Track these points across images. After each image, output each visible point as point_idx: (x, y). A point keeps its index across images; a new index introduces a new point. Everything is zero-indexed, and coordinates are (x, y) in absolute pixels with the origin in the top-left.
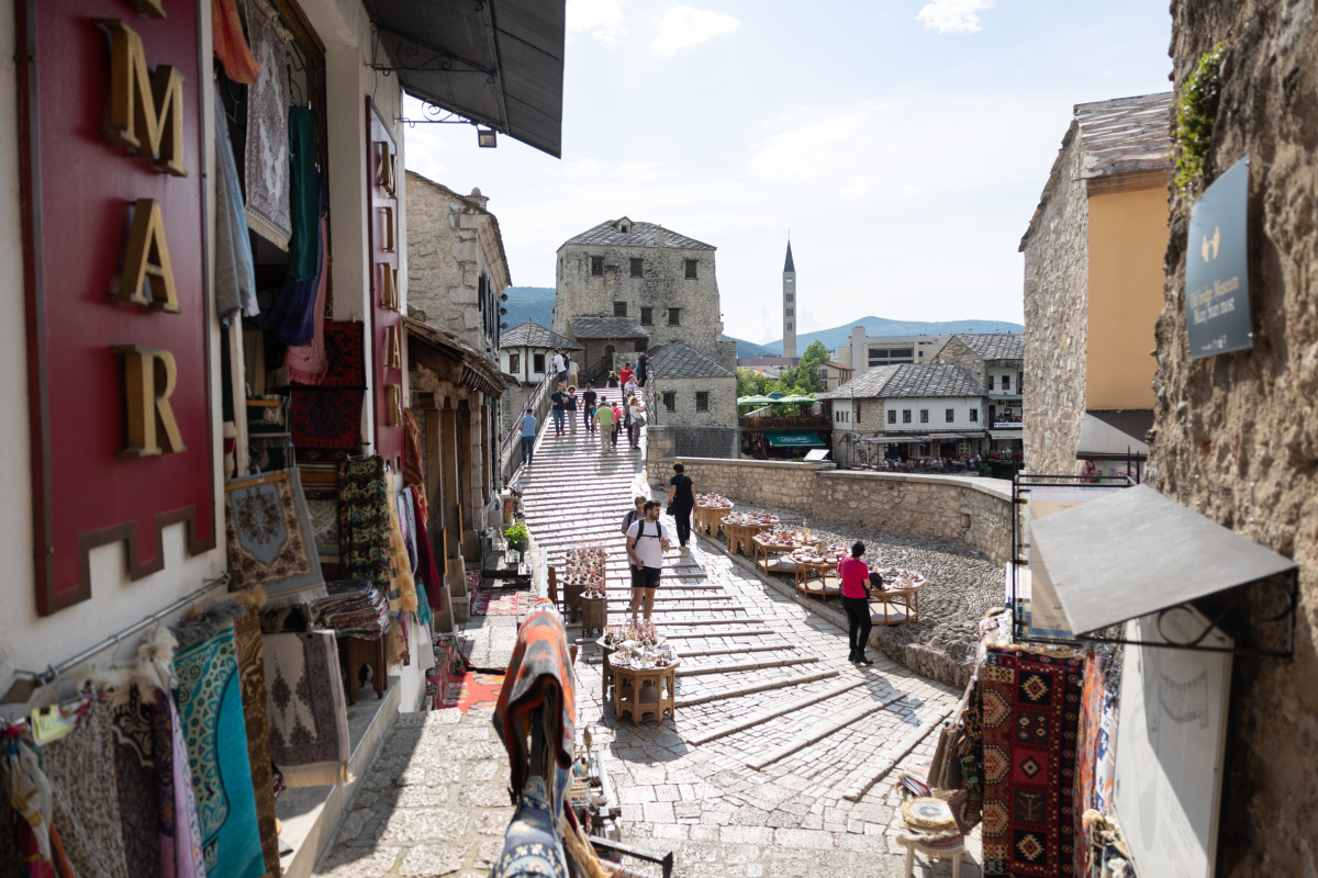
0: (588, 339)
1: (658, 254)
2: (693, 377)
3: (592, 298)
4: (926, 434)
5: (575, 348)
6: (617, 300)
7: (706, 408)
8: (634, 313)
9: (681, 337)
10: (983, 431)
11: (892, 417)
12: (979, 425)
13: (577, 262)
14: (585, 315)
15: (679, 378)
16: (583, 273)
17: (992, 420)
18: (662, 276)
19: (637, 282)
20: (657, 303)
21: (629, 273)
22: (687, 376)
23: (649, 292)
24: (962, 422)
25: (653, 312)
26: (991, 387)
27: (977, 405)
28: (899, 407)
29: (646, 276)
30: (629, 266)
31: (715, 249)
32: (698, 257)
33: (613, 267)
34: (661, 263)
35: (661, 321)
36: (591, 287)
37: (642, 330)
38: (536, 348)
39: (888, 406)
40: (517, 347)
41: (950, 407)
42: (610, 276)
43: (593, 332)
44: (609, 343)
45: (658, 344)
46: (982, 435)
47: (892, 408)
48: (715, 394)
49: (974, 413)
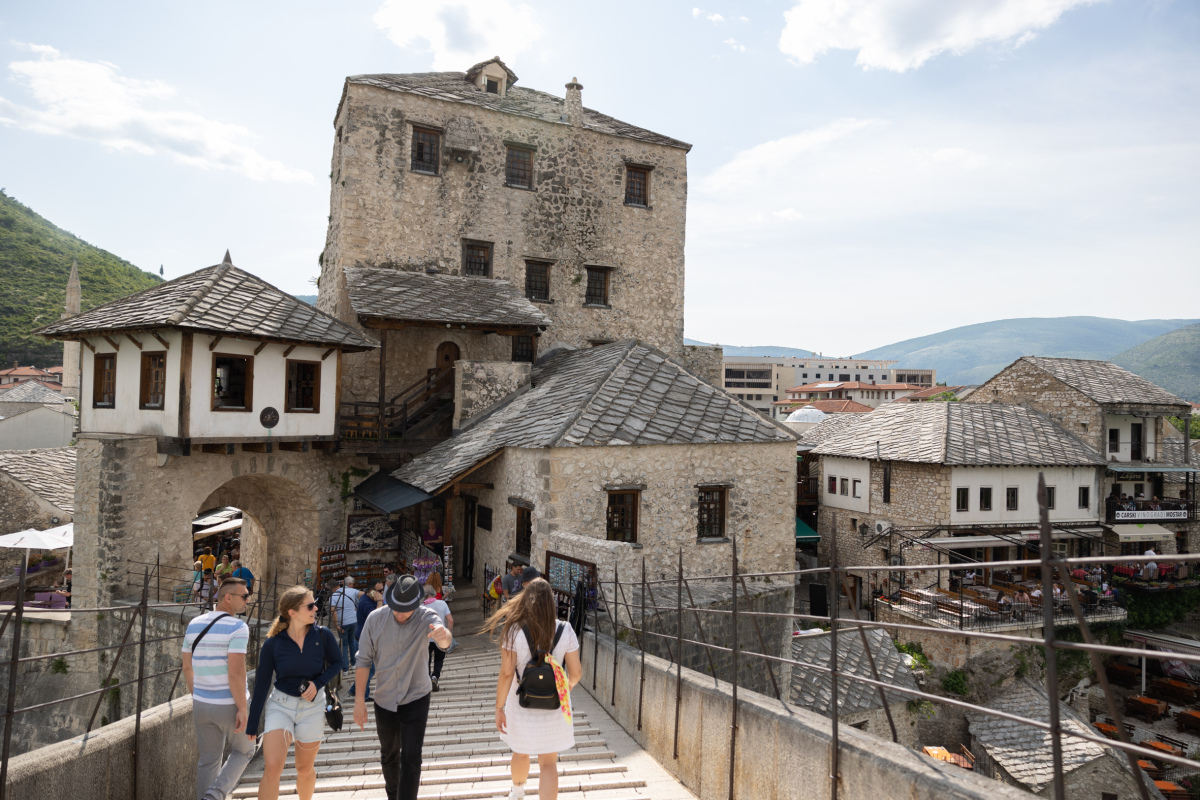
0: (388, 320)
1: (568, 142)
2: (689, 442)
3: (410, 224)
4: (1015, 529)
5: (348, 341)
6: (471, 236)
7: (721, 532)
8: (509, 270)
9: (612, 333)
10: (1097, 525)
11: (963, 502)
12: (1090, 515)
13: (376, 133)
14: (389, 265)
15: (654, 443)
16: (390, 162)
18: (576, 193)
19: (520, 198)
20: (563, 252)
21: (502, 177)
22: (675, 438)
23: (548, 226)
24: (1066, 510)
25: (554, 271)
26: (1115, 448)
27: (1089, 479)
28: (974, 483)
29: (541, 188)
30: (502, 159)
31: (687, 148)
32: (652, 161)
33: (465, 153)
34: (574, 163)
35: (568, 291)
36: (408, 197)
37: (530, 309)
38: (217, 335)
39: (959, 480)
40: (157, 330)
41: (1050, 483)
42: (455, 176)
43: (407, 304)
44: (448, 337)
45: (561, 345)
46: (1098, 531)
47: (962, 485)
48: (746, 489)
49: (1084, 493)
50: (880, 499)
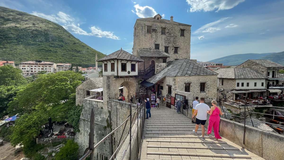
0: (145, 57)
1: (171, 27)
2: (199, 75)
3: (147, 42)
4: (248, 90)
5: (140, 60)
6: (156, 43)
7: (204, 91)
8: (162, 48)
9: (178, 58)
10: (265, 89)
11: (238, 85)
12: (264, 87)
13: (141, 27)
14: (144, 49)
15: (193, 75)
16: (144, 32)
17: (268, 86)
18: (172, 35)
19: (164, 36)
20: (170, 45)
21: (161, 33)
22: (196, 75)
23: (168, 40)
24: (259, 86)
25: (169, 48)
26: (269, 75)
27: (264, 81)
28: (240, 82)
29: (167, 35)
30: (161, 30)
31: (191, 26)
32: (185, 29)
33: (155, 30)
34: (172, 30)
35: (171, 51)
36: (146, 38)
37: (166, 54)
38: (122, 60)
39: (237, 81)
40: (113, 59)
41: (256, 82)
42: (153, 34)
43: (148, 55)
44: (153, 60)
45: (170, 60)
46: (265, 90)
47: (238, 82)
48: (208, 83)
49: (263, 84)
50: (221, 85)
